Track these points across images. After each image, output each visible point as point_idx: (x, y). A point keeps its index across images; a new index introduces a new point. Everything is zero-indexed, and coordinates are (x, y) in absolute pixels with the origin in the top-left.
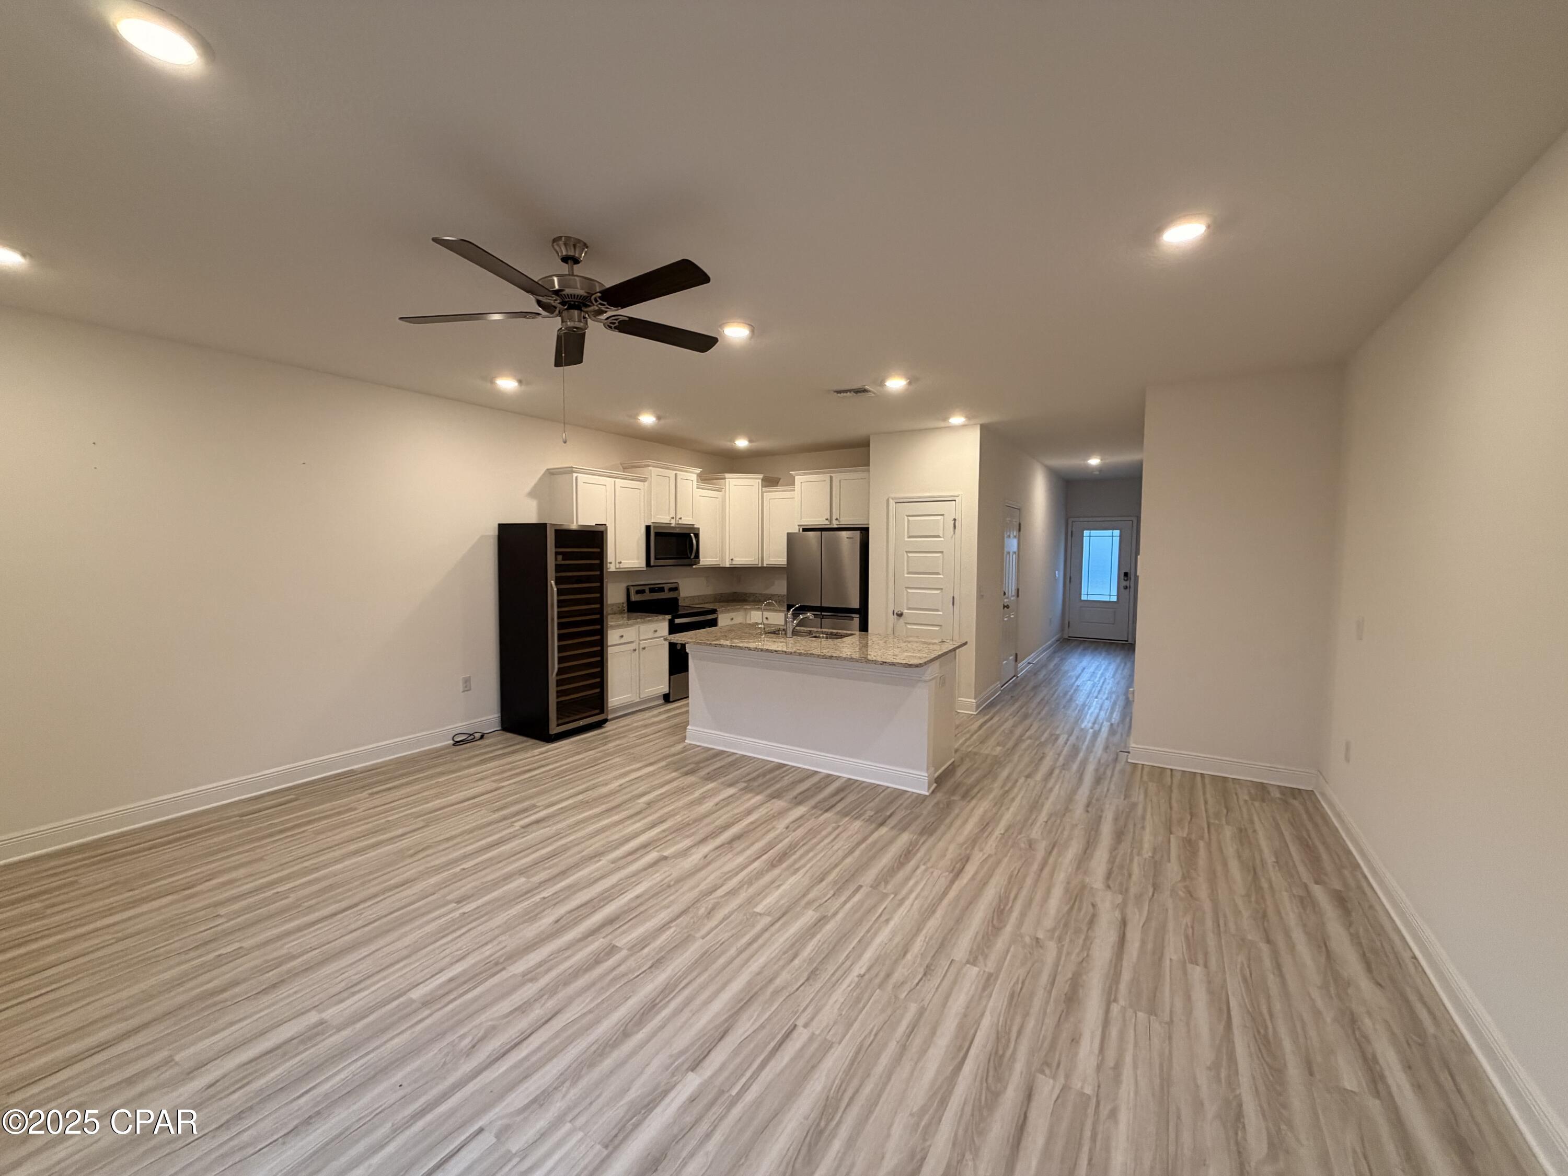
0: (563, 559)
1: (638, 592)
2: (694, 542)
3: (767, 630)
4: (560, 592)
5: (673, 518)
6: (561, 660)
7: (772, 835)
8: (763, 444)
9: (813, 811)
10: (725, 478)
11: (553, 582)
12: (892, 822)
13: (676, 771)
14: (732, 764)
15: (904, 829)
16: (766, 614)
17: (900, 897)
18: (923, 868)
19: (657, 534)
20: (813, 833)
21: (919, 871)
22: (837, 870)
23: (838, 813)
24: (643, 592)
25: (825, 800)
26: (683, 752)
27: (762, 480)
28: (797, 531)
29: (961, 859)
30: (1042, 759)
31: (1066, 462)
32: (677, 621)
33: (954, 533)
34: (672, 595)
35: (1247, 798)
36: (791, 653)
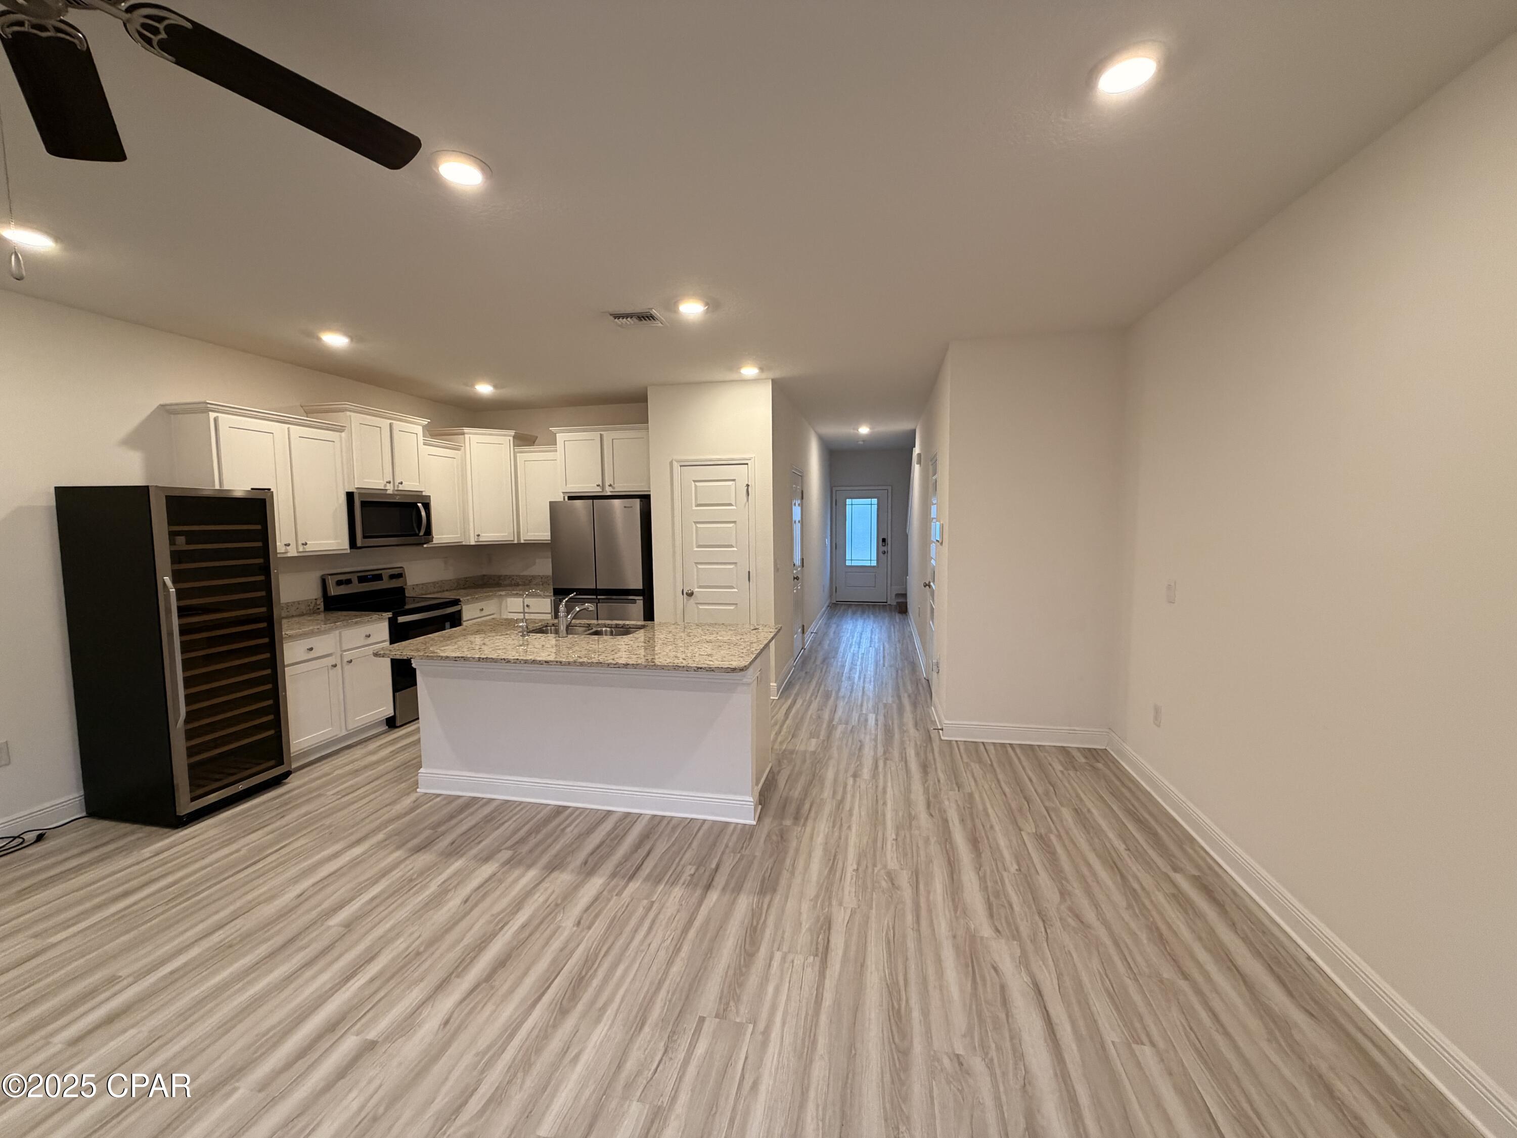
0: (188, 543)
1: (339, 583)
2: (423, 513)
3: (531, 627)
4: (180, 594)
5: (389, 482)
6: (189, 699)
7: (556, 944)
8: (515, 392)
9: (613, 883)
10: (463, 434)
11: (167, 579)
12: (721, 880)
13: (398, 848)
14: (488, 819)
15: (738, 889)
16: (528, 601)
17: (761, 1026)
18: (778, 956)
19: (364, 504)
20: (616, 925)
21: (775, 964)
22: (662, 994)
23: (647, 879)
24: (349, 582)
25: (626, 858)
26: (412, 810)
27: (514, 437)
28: (562, 500)
29: (821, 928)
30: (861, 748)
31: (837, 430)
32: (401, 619)
33: (748, 500)
34: (395, 584)
35: (1061, 768)
36: (569, 663)
